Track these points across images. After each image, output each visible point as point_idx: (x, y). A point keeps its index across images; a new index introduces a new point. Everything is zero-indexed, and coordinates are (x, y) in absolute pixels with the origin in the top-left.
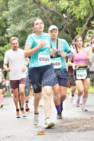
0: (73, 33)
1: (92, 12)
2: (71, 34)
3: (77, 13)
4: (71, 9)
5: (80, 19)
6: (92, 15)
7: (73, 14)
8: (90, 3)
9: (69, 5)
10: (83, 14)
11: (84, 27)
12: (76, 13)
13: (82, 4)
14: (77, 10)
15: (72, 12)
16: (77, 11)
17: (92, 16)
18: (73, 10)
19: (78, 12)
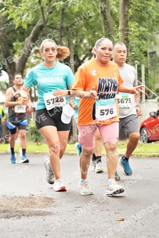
0: (8, 51)
1: (41, 16)
2: (3, 52)
3: (16, 16)
4: (6, 9)
5: (20, 27)
6: (41, 22)
7: (9, 18)
8: (40, 2)
9: (3, 2)
10: (26, 19)
11: (27, 42)
12: (14, 16)
13: (25, 2)
14: (16, 11)
15: (8, 15)
16: (16, 15)
17: (41, 24)
18: (9, 12)
19: (18, 16)
